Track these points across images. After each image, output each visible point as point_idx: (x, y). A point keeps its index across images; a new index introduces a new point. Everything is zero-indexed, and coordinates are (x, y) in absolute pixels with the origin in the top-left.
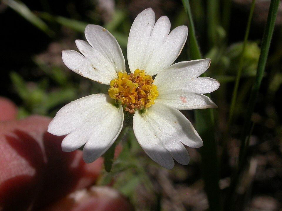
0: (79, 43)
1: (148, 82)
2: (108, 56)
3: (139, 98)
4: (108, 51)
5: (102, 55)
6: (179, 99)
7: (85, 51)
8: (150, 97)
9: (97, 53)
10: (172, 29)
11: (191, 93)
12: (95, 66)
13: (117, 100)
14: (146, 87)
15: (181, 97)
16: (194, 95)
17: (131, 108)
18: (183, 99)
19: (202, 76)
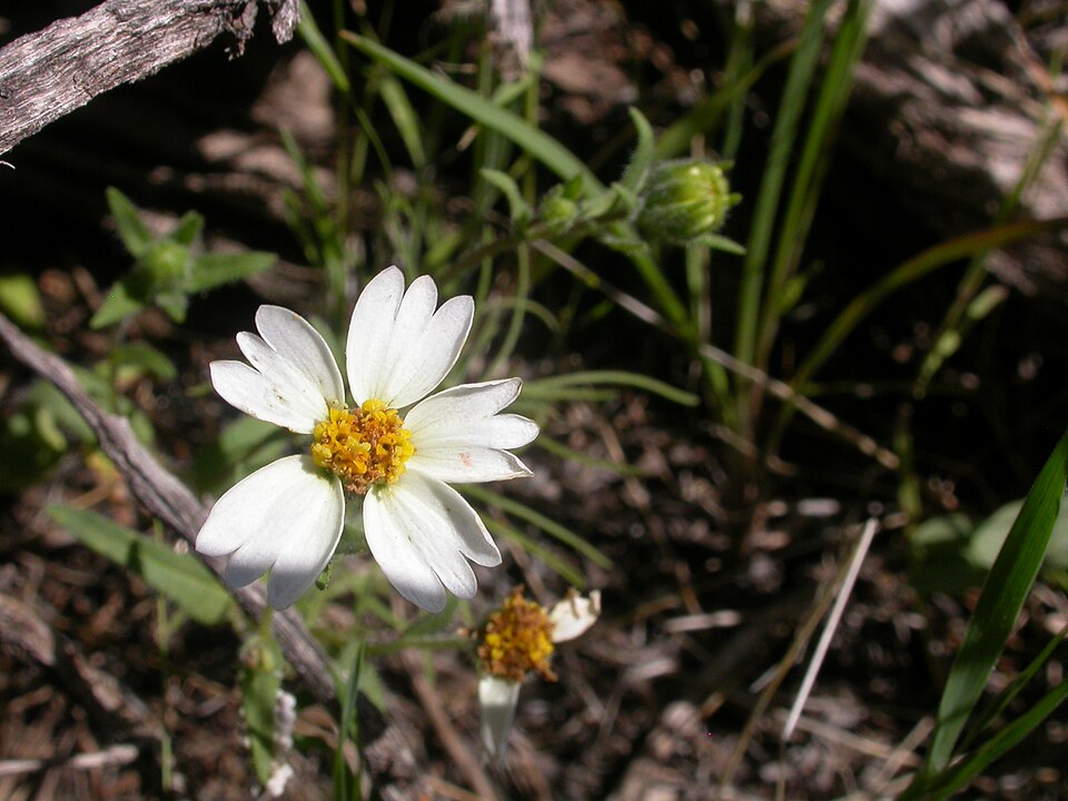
0: (243, 339)
1: (391, 427)
2: (306, 369)
3: (374, 463)
4: (307, 358)
5: (294, 367)
6: (456, 457)
7: (258, 358)
8: (395, 462)
9: (284, 363)
10: (441, 302)
11: (480, 447)
12: (280, 393)
13: (330, 469)
14: (388, 438)
15: (462, 455)
16: (487, 451)
17: (358, 484)
18: (465, 459)
19: (504, 412)
